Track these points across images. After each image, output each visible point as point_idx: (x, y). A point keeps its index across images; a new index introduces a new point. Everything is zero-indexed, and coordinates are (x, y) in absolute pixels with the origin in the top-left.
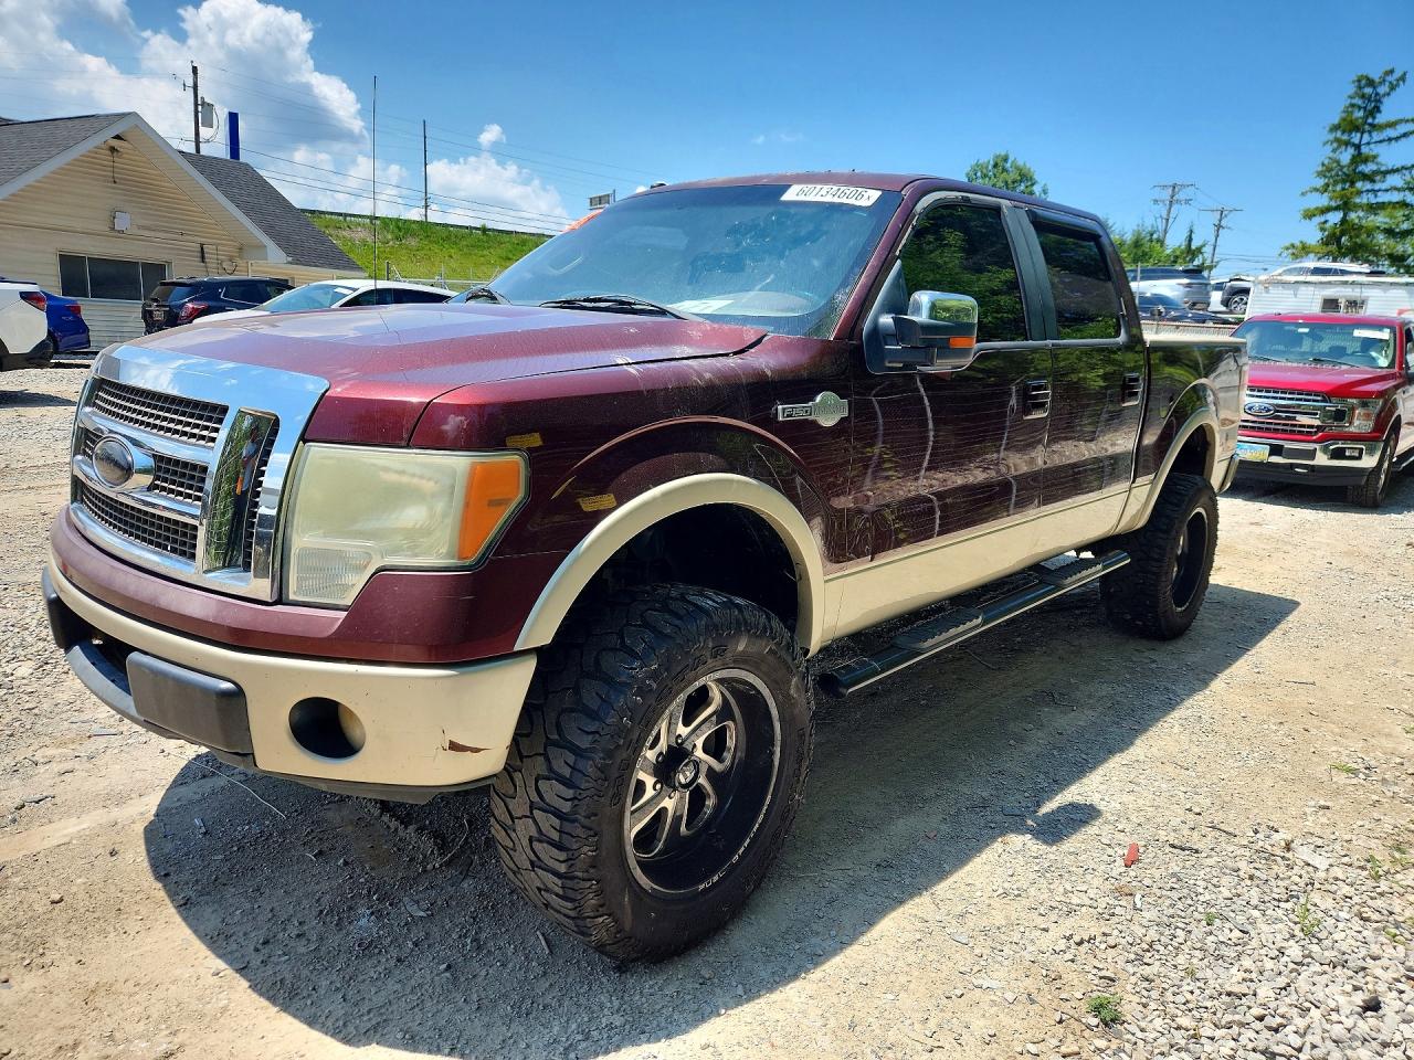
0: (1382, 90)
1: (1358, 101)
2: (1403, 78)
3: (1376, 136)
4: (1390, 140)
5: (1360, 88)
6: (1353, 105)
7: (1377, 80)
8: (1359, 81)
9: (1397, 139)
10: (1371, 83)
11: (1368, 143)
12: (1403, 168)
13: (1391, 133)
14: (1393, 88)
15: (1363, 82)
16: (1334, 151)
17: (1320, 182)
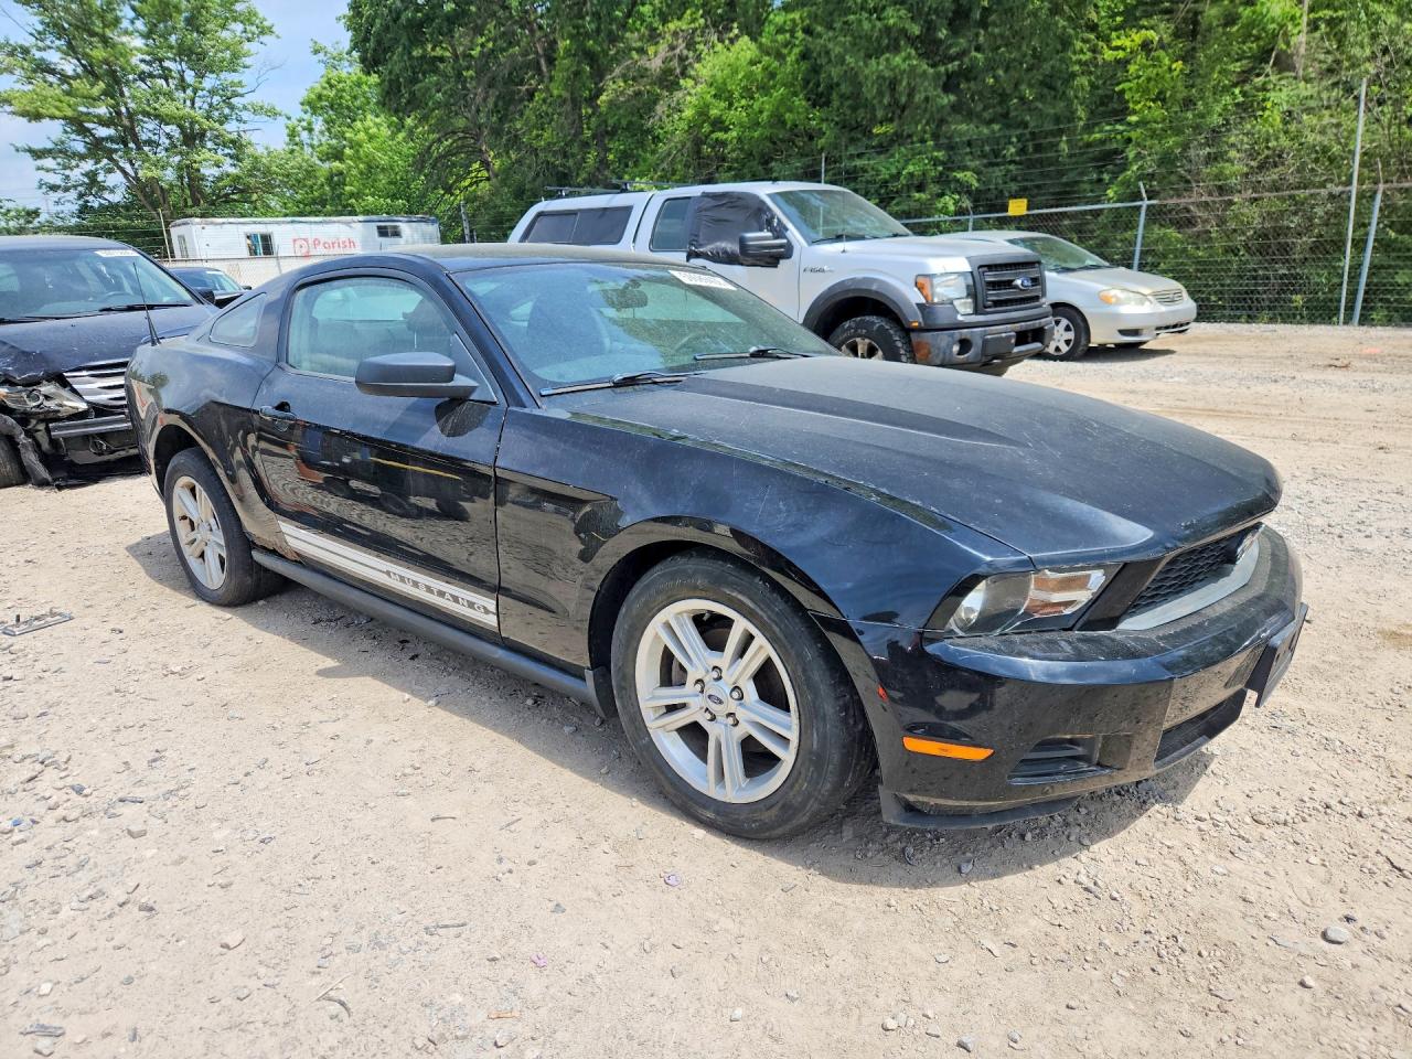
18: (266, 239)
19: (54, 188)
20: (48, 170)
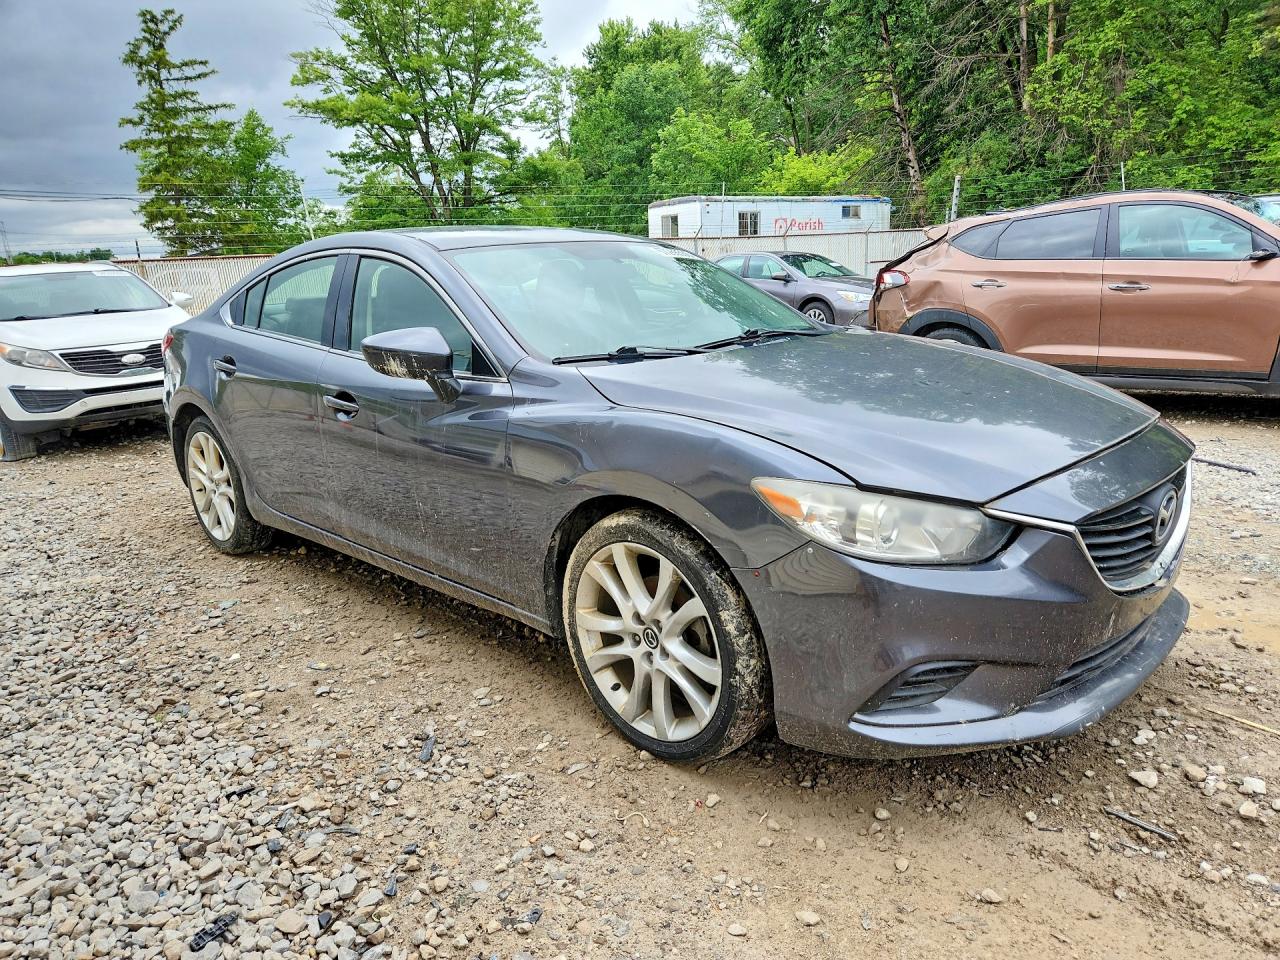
0: (164, 27)
1: (147, 35)
2: (179, 20)
3: (176, 73)
4: (187, 78)
5: (145, 22)
6: (145, 39)
7: (159, 17)
8: (143, 14)
9: (195, 78)
10: (154, 19)
11: (168, 80)
12: (211, 108)
13: (189, 71)
14: (171, 28)
15: (148, 17)
16: (140, 82)
17: (135, 115)
18: (755, 216)
19: (349, 191)
20: (342, 175)
